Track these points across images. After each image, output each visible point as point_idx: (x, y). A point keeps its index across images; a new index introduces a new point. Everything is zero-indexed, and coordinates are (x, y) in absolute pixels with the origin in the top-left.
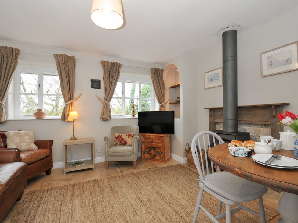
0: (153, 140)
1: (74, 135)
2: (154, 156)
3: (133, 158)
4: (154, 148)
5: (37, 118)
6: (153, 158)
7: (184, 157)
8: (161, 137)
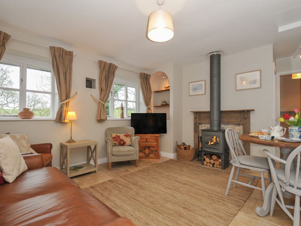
0: (148, 140)
1: (71, 138)
2: (149, 154)
3: (136, 157)
4: (149, 147)
5: (22, 119)
6: (147, 156)
7: (173, 153)
8: (156, 136)
